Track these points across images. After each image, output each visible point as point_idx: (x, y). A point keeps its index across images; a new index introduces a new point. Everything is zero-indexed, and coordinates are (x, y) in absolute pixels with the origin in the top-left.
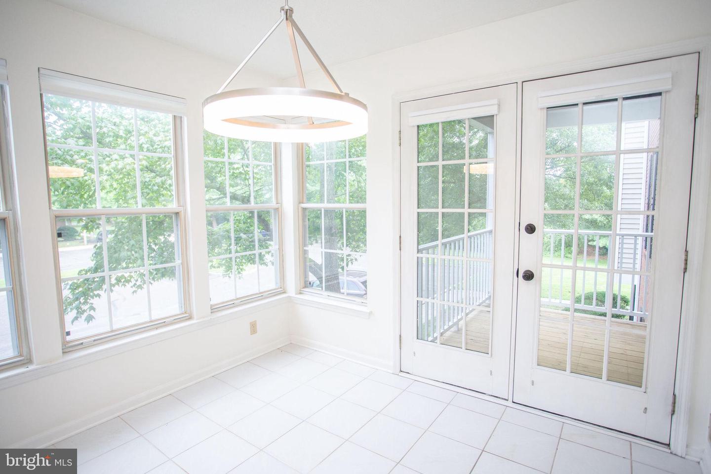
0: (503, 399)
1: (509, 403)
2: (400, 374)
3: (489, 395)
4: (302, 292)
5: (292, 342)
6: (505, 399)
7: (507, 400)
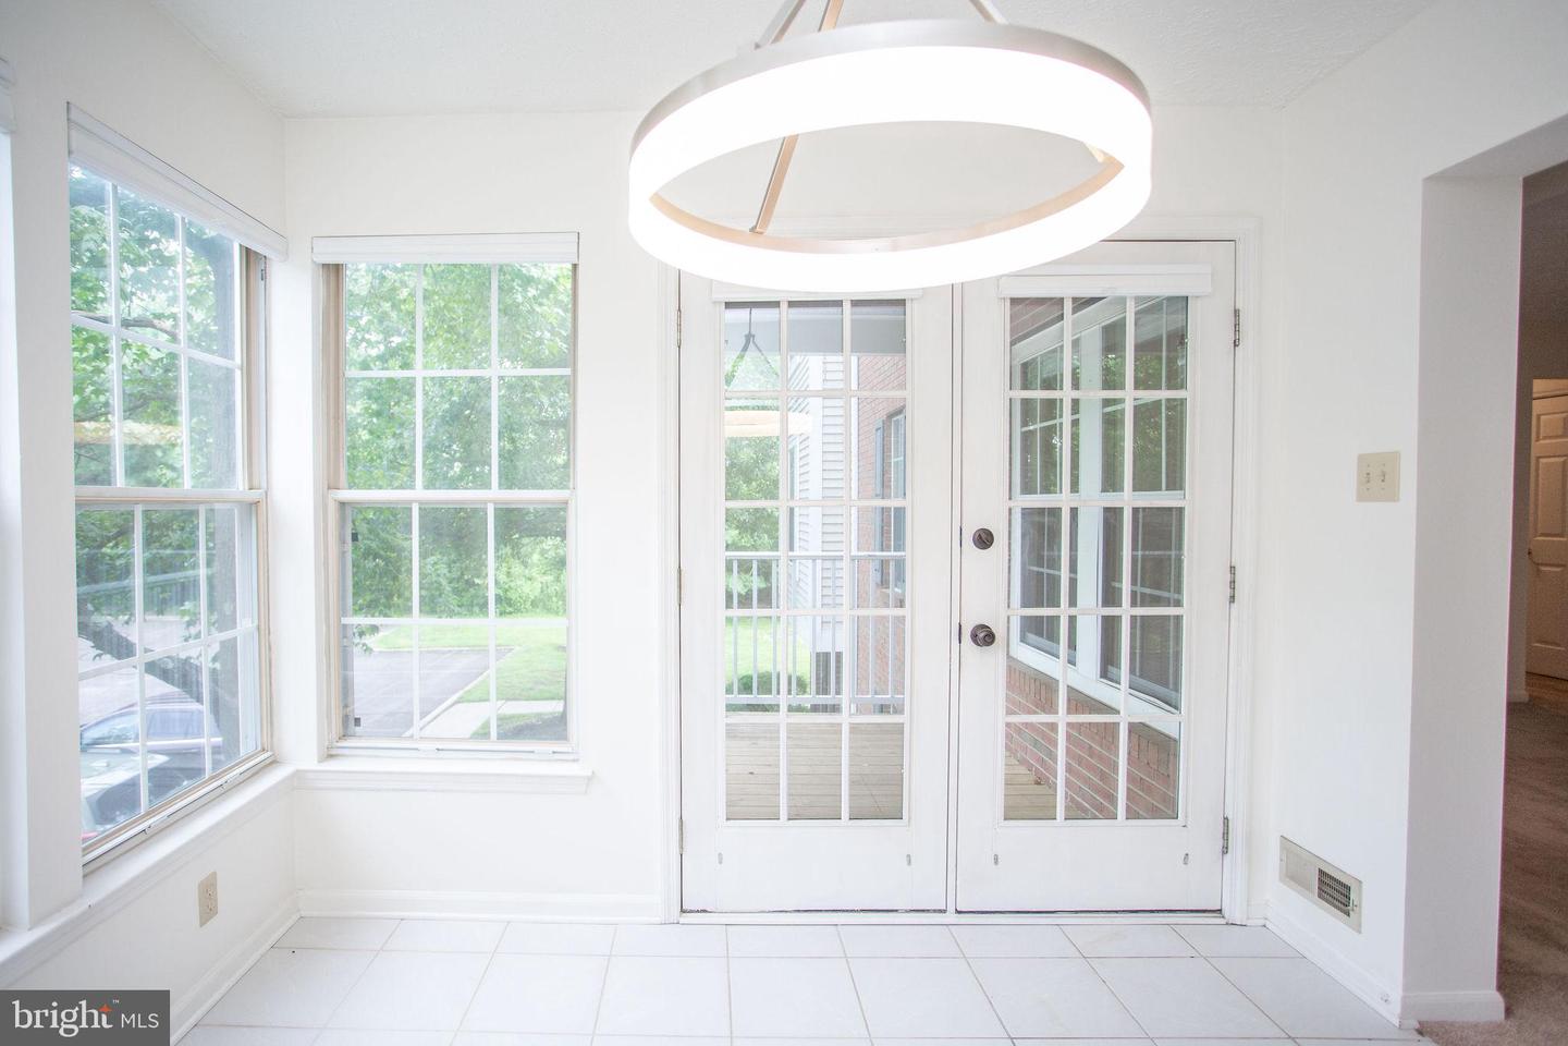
0: (935, 911)
1: (951, 917)
2: (682, 920)
3: (907, 911)
4: (334, 752)
5: (303, 913)
6: (940, 911)
7: (945, 911)
